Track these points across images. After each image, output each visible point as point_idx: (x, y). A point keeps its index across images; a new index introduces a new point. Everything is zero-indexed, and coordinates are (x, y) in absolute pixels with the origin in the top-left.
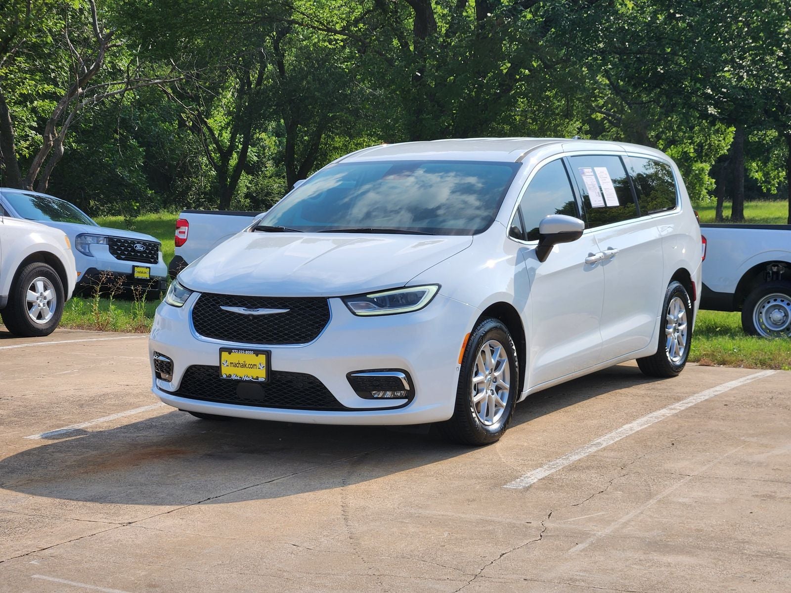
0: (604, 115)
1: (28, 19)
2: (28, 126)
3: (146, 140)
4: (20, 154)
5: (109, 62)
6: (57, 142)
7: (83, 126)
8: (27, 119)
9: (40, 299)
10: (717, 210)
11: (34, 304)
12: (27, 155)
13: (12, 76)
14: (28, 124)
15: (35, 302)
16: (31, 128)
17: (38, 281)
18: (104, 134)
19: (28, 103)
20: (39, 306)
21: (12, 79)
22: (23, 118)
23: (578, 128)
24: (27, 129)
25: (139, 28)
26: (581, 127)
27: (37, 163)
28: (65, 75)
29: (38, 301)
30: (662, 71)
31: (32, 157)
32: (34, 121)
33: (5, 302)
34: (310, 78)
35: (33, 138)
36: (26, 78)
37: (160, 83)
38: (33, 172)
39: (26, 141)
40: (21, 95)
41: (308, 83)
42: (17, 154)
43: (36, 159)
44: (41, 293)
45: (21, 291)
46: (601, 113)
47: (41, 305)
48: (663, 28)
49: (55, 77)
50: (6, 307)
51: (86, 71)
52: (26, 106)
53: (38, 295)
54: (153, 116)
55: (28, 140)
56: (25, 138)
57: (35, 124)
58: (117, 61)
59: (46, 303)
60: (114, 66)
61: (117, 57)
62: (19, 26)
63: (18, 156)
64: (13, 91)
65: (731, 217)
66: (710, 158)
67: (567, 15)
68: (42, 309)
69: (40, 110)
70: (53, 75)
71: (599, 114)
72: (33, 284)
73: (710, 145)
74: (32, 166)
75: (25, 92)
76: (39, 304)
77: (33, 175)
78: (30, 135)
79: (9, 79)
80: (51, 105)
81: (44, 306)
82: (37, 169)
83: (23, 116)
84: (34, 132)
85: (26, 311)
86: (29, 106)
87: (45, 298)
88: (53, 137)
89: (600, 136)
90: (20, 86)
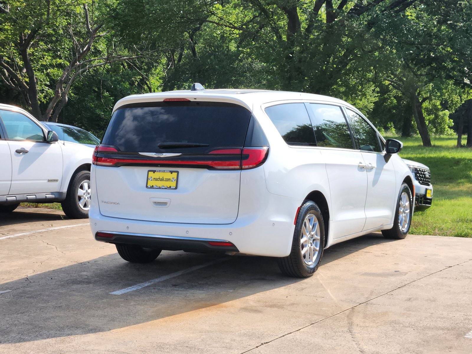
0: (390, 82)
1: (48, 19)
2: (44, 84)
3: (113, 93)
4: (41, 101)
5: (93, 46)
6: (64, 94)
7: (77, 84)
8: (43, 80)
9: (86, 194)
10: (458, 140)
11: (82, 197)
12: (45, 102)
13: (37, 54)
14: (44, 83)
15: (83, 196)
16: (46, 85)
17: (85, 182)
18: (88, 89)
19: (44, 70)
20: (85, 199)
21: (37, 55)
22: (41, 79)
23: (372, 90)
24: (43, 86)
25: (119, 25)
26: (375, 89)
27: (51, 107)
28: (66, 53)
29: (85, 195)
30: (433, 56)
31: (48, 103)
32: (47, 81)
33: (65, 196)
34: (212, 57)
35: (47, 92)
36: (45, 55)
37: (127, 59)
38: (49, 112)
39: (42, 93)
40: (42, 65)
41: (211, 60)
42: (39, 101)
43: (51, 104)
44: (87, 190)
45: (75, 189)
46: (388, 81)
47: (86, 198)
48: (431, 29)
49: (60, 54)
50: (65, 199)
51: (81, 51)
52: (43, 72)
53: (85, 191)
54: (118, 79)
55: (44, 93)
56: (42, 91)
57: (48, 83)
58: (97, 45)
59: (89, 197)
60: (95, 48)
61: (97, 43)
62: (43, 23)
63: (39, 103)
64: (37, 63)
65: (467, 145)
66: (452, 109)
67: (385, 20)
68: (87, 201)
69: (52, 74)
70: (59, 53)
71: (387, 81)
72: (82, 184)
73: (452, 101)
74: (48, 109)
75: (44, 63)
76: (85, 198)
77: (48, 114)
78: (45, 89)
79: (35, 55)
80: (58, 71)
81: (88, 199)
82: (51, 111)
83: (41, 78)
84: (48, 88)
85: (77, 202)
86: (45, 72)
87: (89, 194)
88: (61, 91)
89: (387, 95)
90: (42, 59)
